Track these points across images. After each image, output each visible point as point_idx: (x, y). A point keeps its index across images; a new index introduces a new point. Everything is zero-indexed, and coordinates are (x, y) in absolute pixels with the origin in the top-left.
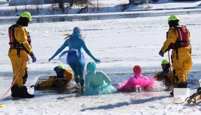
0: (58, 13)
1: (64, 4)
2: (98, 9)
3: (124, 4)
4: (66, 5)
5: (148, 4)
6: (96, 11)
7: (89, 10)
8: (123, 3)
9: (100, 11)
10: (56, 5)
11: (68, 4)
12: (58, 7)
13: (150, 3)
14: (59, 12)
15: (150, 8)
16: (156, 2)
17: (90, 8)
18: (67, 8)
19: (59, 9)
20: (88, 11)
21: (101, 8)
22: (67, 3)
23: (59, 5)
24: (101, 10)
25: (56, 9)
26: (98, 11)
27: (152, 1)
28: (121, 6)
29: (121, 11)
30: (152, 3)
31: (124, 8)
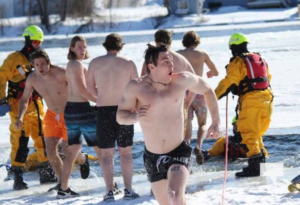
1: (50, 16)
2: (113, 26)
4: (54, 18)
5: (201, 15)
7: (95, 28)
11: (57, 18)
12: (39, 24)
13: (204, 12)
16: (215, 11)
17: (97, 24)
18: (55, 24)
20: (93, 29)
21: (117, 24)
22: (54, 16)
23: (41, 19)
24: (117, 27)
27: (208, 10)
29: (153, 27)
30: (208, 13)
31: (159, 22)
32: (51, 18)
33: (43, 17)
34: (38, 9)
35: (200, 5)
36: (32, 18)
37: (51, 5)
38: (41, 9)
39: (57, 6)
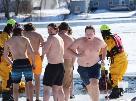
0: (4, 22)
1: (10, 13)
2: (42, 18)
3: (64, 14)
4: (12, 14)
5: (87, 14)
6: (39, 20)
7: (33, 19)
8: (64, 12)
9: (43, 20)
10: (2, 15)
11: (13, 14)
12: (4, 17)
13: (88, 12)
14: (5, 21)
15: (89, 17)
16: (94, 12)
17: (34, 17)
18: (12, 17)
19: (5, 18)
20: (31, 20)
21: (44, 18)
22: (12, 13)
23: (5, 14)
24: (44, 19)
25: (2, 18)
26: (41, 20)
27: (91, 11)
29: (62, 20)
30: (90, 13)
31: (65, 17)
32: (10, 14)
33: (6, 14)
34: (4, 9)
35: (86, 9)
37: (10, 7)
38: (5, 10)
39: (13, 8)
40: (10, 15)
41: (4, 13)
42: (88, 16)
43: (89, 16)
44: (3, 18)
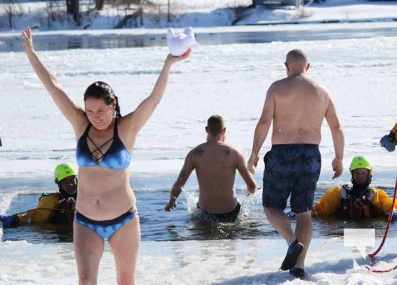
0: (63, 25)
1: (80, 2)
2: (171, 18)
3: (237, 5)
4: (86, 4)
5: (301, 7)
6: (163, 22)
7: (146, 21)
8: (235, 2)
9: (175, 24)
10: (59, 6)
11: (90, 4)
12: (64, 12)
13: (306, 1)
14: (66, 22)
15: (307, 17)
17: (149, 15)
18: (88, 13)
19: (66, 17)
20: (142, 23)
21: (178, 17)
22: (88, 2)
23: (68, 5)
24: (178, 21)
25: (59, 16)
26: (170, 24)
27: (312, 0)
28: (231, 11)
29: (230, 23)
30: (311, 5)
31: (239, 16)
32: (82, 4)
33: (70, 3)
36: (54, 5)
40: (80, 7)
41: (65, 2)
42: (305, 14)
43: (309, 14)
44: (62, 14)
